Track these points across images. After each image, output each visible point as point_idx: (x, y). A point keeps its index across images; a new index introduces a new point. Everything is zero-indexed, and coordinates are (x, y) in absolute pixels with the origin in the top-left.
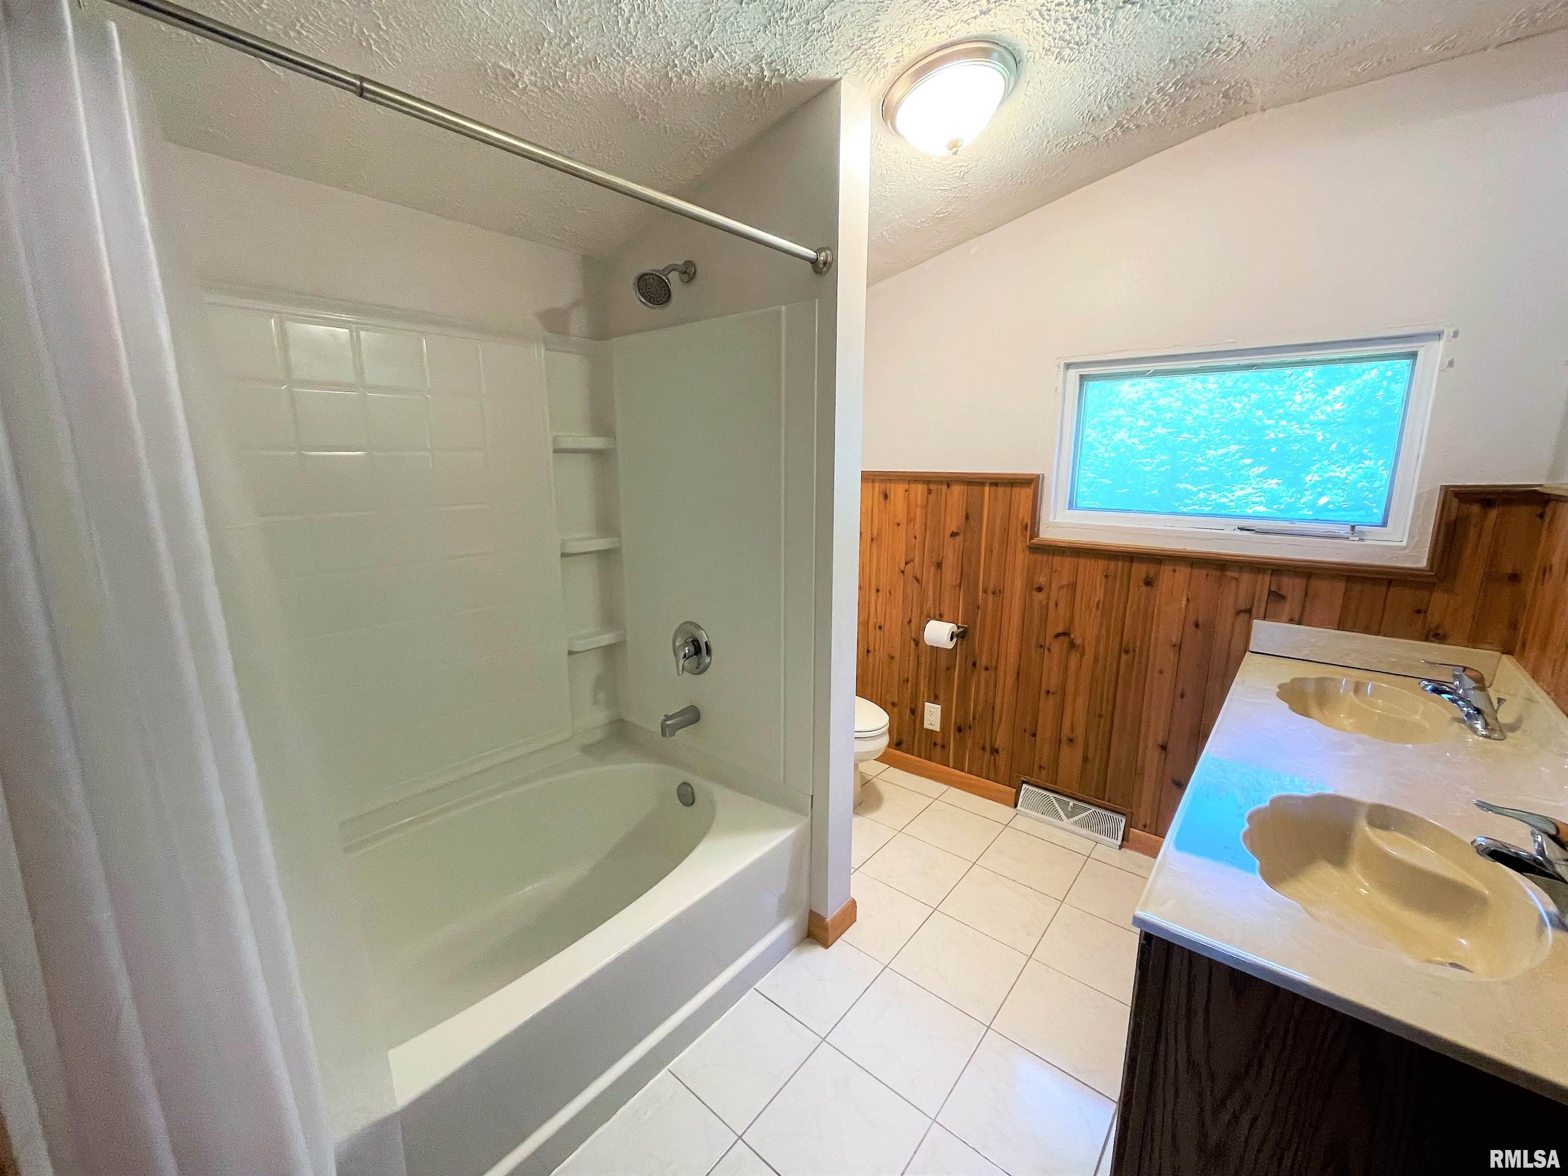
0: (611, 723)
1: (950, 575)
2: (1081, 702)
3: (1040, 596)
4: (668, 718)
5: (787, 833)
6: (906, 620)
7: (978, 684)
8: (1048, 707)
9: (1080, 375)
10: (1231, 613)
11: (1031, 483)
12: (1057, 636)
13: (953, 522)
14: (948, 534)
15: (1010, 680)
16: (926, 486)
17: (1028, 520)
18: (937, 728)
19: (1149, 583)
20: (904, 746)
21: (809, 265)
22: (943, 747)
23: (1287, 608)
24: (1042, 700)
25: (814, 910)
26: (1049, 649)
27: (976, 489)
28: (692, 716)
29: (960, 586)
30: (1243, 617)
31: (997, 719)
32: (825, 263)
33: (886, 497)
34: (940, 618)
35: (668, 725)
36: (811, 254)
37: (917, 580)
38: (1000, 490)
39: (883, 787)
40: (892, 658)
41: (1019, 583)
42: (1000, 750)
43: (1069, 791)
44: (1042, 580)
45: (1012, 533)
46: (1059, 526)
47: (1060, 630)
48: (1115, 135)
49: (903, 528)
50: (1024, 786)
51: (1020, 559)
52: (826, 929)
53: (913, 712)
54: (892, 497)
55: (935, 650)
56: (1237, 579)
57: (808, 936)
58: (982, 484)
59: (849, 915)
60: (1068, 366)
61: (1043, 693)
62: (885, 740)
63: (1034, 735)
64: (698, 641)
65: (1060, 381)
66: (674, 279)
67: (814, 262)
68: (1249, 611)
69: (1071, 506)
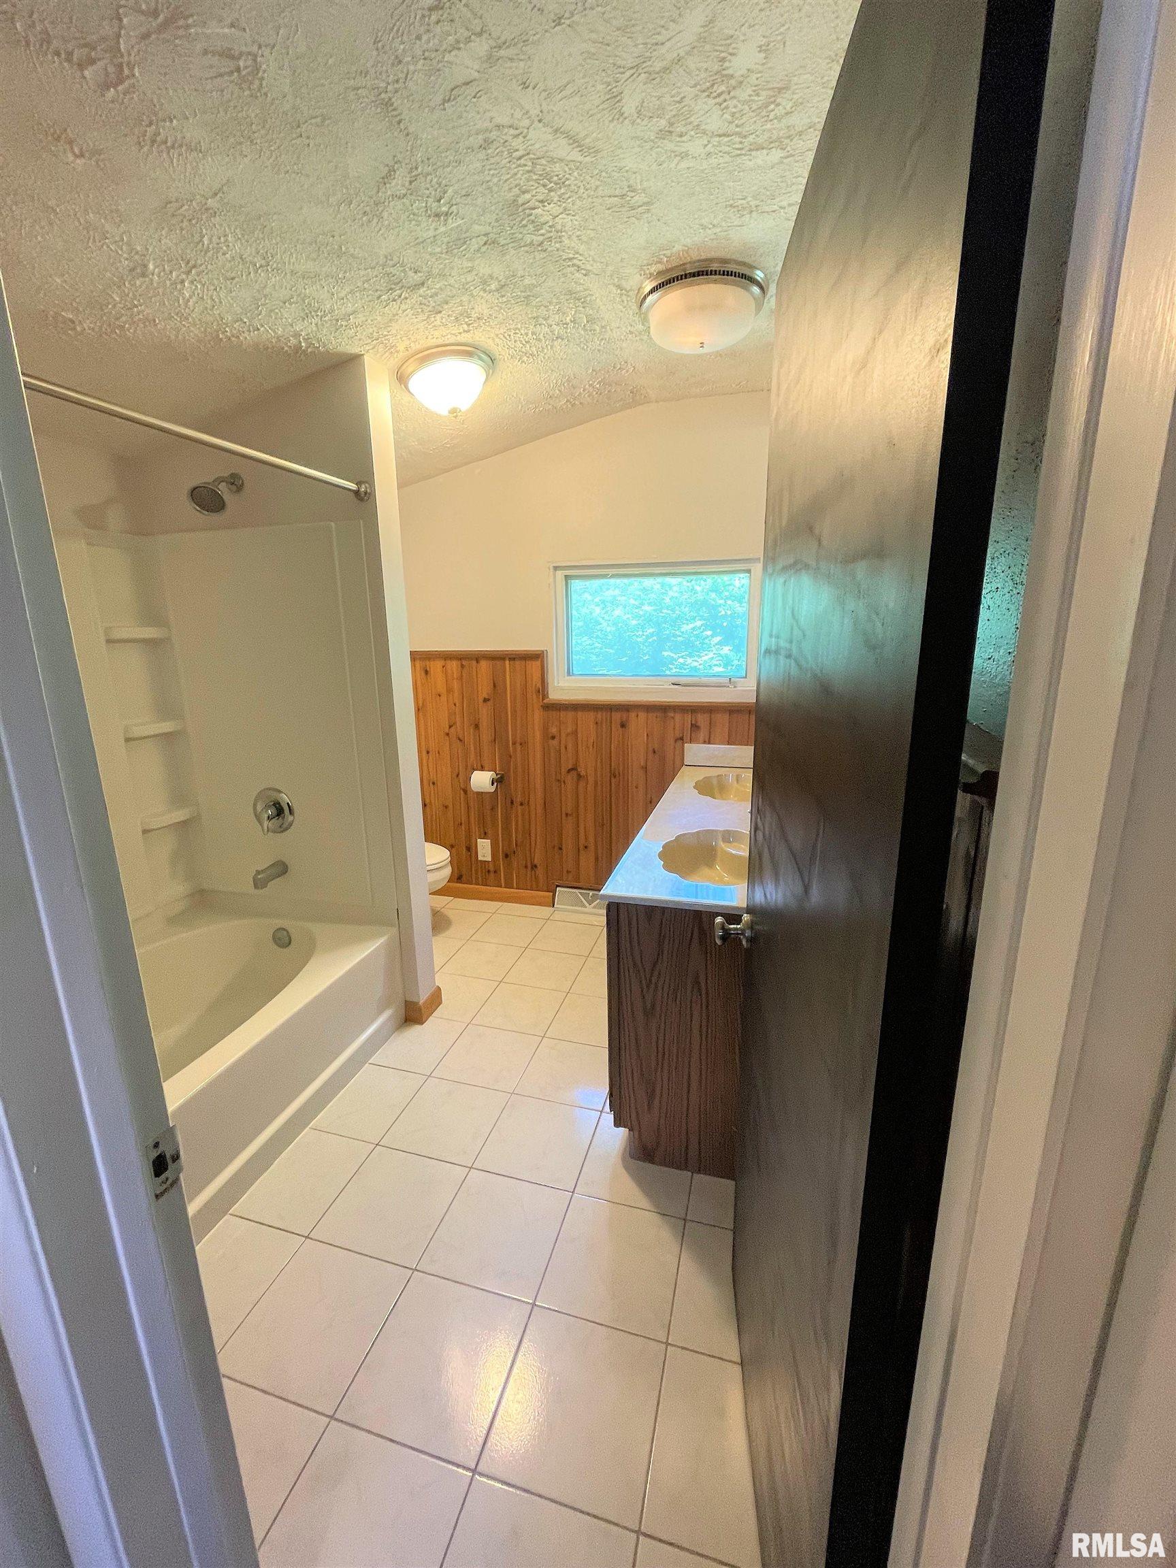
0: (192, 895)
1: (486, 734)
2: (590, 816)
3: (555, 742)
4: (258, 872)
5: (381, 941)
6: (455, 775)
7: (517, 816)
8: (569, 826)
9: (565, 576)
10: (672, 741)
11: (537, 657)
12: (569, 771)
13: (484, 690)
14: (481, 700)
15: (540, 810)
16: (459, 662)
17: (539, 685)
18: (489, 858)
19: (623, 726)
20: (464, 878)
21: (352, 494)
22: (495, 872)
23: (702, 734)
24: (564, 822)
25: (408, 999)
26: (564, 782)
27: (499, 663)
28: (281, 869)
29: (495, 740)
30: (680, 742)
31: (533, 843)
32: (366, 493)
33: (426, 672)
34: (482, 769)
35: (260, 879)
36: (353, 486)
37: (461, 740)
38: (517, 663)
39: (450, 914)
40: (446, 807)
41: (538, 735)
42: (538, 865)
43: (588, 885)
44: (554, 730)
45: (529, 696)
46: (562, 689)
47: (570, 767)
48: (567, 407)
49: (444, 698)
50: (558, 889)
51: (537, 716)
52: (420, 1010)
53: (468, 849)
54: (432, 672)
55: (480, 794)
56: (673, 718)
57: (406, 1022)
58: (504, 659)
59: (436, 999)
60: (556, 568)
61: (564, 815)
62: (448, 871)
63: (561, 849)
64: (279, 803)
65: (551, 580)
66: (223, 489)
67: (357, 493)
68: (682, 739)
69: (569, 674)
